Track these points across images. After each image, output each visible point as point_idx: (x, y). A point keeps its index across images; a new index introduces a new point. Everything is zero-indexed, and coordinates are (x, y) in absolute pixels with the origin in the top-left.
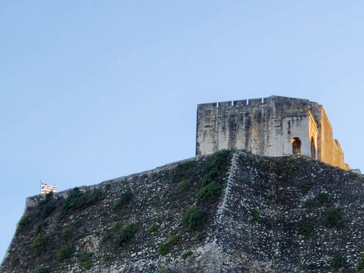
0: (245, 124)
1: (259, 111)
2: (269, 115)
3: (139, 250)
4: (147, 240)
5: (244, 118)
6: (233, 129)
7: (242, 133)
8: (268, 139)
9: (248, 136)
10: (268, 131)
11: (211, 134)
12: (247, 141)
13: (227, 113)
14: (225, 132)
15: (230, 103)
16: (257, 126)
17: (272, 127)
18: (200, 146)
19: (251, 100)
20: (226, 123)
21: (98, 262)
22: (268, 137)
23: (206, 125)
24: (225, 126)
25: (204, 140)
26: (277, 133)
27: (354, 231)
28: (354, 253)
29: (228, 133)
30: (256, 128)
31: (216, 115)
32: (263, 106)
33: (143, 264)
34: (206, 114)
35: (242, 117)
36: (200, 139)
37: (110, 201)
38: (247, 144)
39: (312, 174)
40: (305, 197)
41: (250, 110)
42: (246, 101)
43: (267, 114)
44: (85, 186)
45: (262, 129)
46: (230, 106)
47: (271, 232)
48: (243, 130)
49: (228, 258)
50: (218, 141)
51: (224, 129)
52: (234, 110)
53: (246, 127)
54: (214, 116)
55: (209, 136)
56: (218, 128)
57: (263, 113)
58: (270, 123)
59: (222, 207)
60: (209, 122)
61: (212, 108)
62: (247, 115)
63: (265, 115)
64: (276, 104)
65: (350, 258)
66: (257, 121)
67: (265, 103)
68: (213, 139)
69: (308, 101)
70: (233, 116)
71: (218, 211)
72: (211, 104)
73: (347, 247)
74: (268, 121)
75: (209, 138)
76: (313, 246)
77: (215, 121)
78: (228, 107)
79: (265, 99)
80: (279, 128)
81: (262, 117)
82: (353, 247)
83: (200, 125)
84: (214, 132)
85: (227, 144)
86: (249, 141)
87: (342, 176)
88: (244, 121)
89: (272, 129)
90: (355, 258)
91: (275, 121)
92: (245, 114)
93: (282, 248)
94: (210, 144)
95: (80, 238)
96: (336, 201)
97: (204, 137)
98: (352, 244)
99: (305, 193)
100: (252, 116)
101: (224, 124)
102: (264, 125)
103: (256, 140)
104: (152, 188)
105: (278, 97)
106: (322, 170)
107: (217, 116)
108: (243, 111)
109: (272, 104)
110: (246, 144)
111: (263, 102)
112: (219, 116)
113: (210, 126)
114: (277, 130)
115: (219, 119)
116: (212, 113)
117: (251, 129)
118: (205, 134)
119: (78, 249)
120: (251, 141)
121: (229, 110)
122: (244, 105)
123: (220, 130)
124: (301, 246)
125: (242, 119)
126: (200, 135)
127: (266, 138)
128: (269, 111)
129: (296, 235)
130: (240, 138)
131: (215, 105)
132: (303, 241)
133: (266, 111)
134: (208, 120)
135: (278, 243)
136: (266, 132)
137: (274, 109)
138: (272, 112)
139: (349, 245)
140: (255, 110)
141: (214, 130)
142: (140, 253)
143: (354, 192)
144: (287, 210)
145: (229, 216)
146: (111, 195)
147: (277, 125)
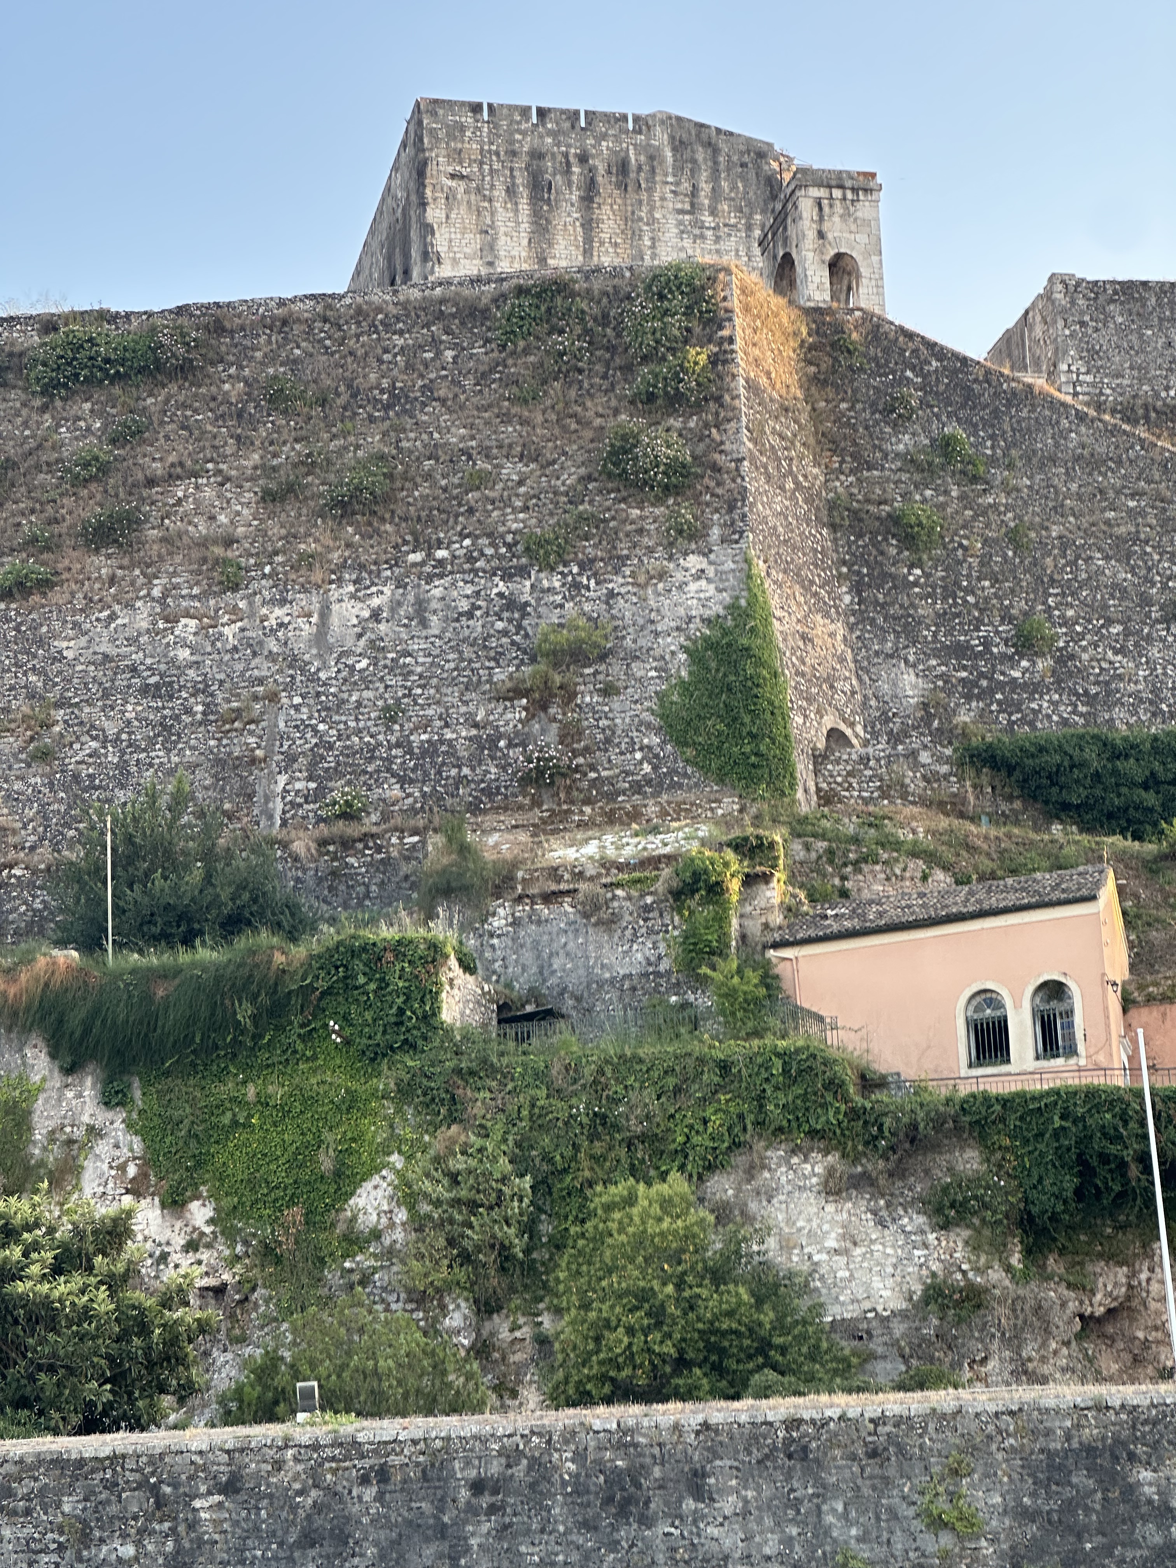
0: (579, 189)
1: (623, 154)
2: (653, 171)
5: (576, 169)
6: (542, 199)
7: (569, 215)
10: (650, 223)
11: (469, 202)
12: (588, 240)
13: (520, 142)
14: (516, 204)
15: (525, 111)
16: (619, 201)
17: (664, 211)
18: (437, 235)
19: (594, 113)
20: (517, 173)
23: (450, 169)
24: (514, 184)
25: (447, 217)
26: (682, 232)
30: (616, 207)
34: (451, 136)
35: (568, 164)
38: (587, 252)
40: (899, 441)
41: (594, 147)
42: (576, 113)
43: (646, 168)
45: (633, 213)
46: (527, 121)
48: (572, 205)
50: (492, 226)
51: (511, 191)
52: (541, 137)
53: (582, 198)
56: (493, 187)
57: (633, 161)
58: (657, 196)
60: (461, 163)
61: (468, 119)
63: (640, 168)
64: (672, 138)
65: (1066, 634)
66: (618, 186)
68: (477, 220)
70: (537, 155)
74: (650, 190)
78: (519, 123)
79: (637, 119)
80: (687, 217)
84: (479, 198)
85: (525, 242)
86: (596, 245)
88: (575, 178)
89: (664, 217)
91: (673, 192)
92: (576, 155)
97: (449, 208)
101: (512, 177)
102: (640, 202)
107: (486, 147)
108: (569, 146)
110: (585, 251)
112: (494, 148)
113: (463, 177)
114: (680, 223)
115: (494, 158)
117: (599, 208)
120: (602, 243)
121: (524, 133)
122: (573, 127)
123: (499, 193)
124: (916, 584)
125: (567, 171)
126: (435, 200)
128: (651, 158)
130: (566, 230)
133: (642, 158)
136: (648, 224)
137: (669, 154)
138: (662, 162)
139: (1056, 595)
140: (608, 148)
147: (679, 206)
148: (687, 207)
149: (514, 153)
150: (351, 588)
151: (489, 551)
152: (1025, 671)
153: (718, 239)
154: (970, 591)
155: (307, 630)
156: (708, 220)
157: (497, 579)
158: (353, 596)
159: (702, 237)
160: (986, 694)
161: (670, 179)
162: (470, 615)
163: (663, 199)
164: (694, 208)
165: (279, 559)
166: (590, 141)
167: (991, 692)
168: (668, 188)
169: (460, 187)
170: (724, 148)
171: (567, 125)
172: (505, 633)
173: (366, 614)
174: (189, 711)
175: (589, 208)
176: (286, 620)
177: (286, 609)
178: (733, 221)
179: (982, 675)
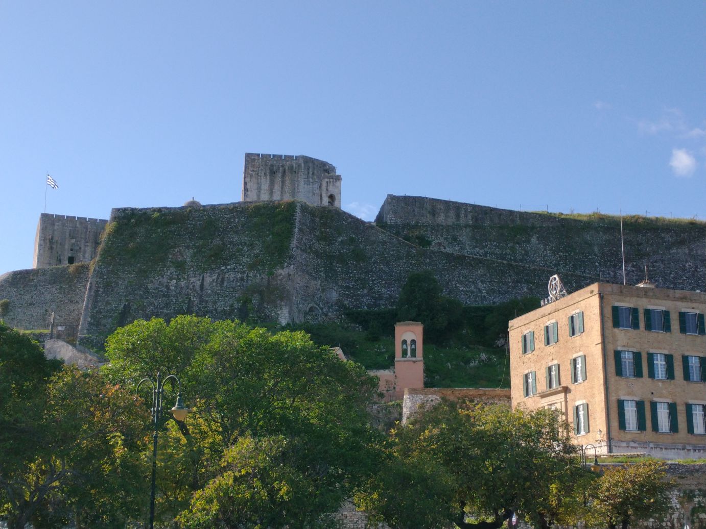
3: (228, 265)
4: (233, 258)
5: (281, 169)
8: (298, 187)
9: (283, 182)
10: (298, 181)
21: (192, 269)
22: (298, 185)
23: (251, 169)
27: (374, 265)
28: (374, 280)
29: (268, 178)
31: (259, 163)
32: (294, 161)
33: (233, 276)
36: (248, 180)
37: (194, 223)
39: (344, 222)
44: (167, 207)
47: (318, 260)
49: (299, 279)
53: (282, 176)
54: (258, 164)
55: (254, 179)
58: (299, 175)
59: (294, 242)
60: (254, 168)
61: (257, 158)
62: (283, 166)
63: (296, 168)
64: (304, 161)
67: (296, 159)
69: (327, 162)
71: (292, 245)
72: (255, 154)
73: (369, 276)
75: (254, 180)
76: (347, 273)
77: (259, 168)
79: (296, 157)
81: (294, 170)
82: (373, 277)
83: (247, 170)
87: (364, 226)
88: (280, 171)
90: (375, 284)
93: (326, 272)
94: (255, 185)
95: (170, 248)
96: (361, 243)
98: (373, 274)
99: (340, 235)
100: (287, 168)
102: (295, 176)
103: (289, 187)
104: (231, 218)
105: (306, 157)
106: (350, 220)
109: (301, 161)
111: (294, 158)
116: (256, 161)
118: (251, 176)
119: (170, 256)
123: (263, 175)
124: (339, 272)
127: (296, 186)
128: (299, 166)
129: (335, 264)
131: (258, 155)
132: (340, 269)
134: (253, 166)
135: (323, 269)
137: (303, 165)
141: (258, 174)
142: (228, 267)
143: (373, 238)
144: (328, 245)
145: (298, 249)
146: (194, 218)
148: (306, 177)
149: (266, 165)
150: (209, 274)
151: (239, 267)
152: (361, 292)
153: (313, 185)
154: (351, 273)
155: (199, 283)
156: (311, 180)
157: (239, 274)
158: (209, 276)
159: (309, 184)
160: (352, 297)
161: (303, 171)
162: (233, 281)
163: (301, 175)
164: (308, 178)
165: (195, 267)
166: (285, 162)
167: (353, 297)
168: (302, 173)
169: (254, 173)
170: (316, 163)
171: (279, 159)
172: (239, 286)
173: (211, 280)
174: (172, 301)
175: (283, 178)
176: (195, 281)
177: (195, 279)
178: (317, 180)
179: (351, 293)
